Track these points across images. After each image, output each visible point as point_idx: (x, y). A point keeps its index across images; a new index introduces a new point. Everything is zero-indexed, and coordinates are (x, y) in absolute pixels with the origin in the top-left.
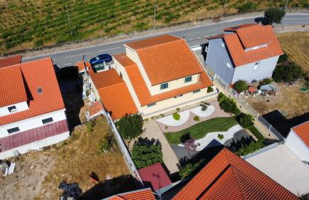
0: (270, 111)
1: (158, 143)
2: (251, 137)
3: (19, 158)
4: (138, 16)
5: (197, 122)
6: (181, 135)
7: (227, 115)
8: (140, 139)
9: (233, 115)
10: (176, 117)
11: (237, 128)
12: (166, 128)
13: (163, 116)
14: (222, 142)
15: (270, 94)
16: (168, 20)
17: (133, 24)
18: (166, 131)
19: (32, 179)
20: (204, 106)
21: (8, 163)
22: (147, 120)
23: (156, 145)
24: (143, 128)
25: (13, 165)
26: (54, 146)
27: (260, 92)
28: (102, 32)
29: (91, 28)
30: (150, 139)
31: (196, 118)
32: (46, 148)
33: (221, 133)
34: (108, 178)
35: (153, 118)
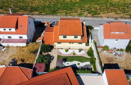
0: (114, 63)
1: (53, 58)
2: (91, 69)
3: (8, 47)
4: (82, 10)
5: (73, 55)
6: (63, 58)
7: (88, 57)
8: (48, 54)
9: (90, 58)
10: (67, 51)
11: (88, 63)
12: (60, 53)
13: (62, 49)
14: (78, 66)
15: (119, 56)
16: (93, 15)
17: (78, 13)
18: (59, 55)
19: (7, 55)
20: (80, 50)
21: (4, 47)
22: (55, 48)
23: (52, 58)
24: (52, 51)
26: (20, 47)
27: (114, 53)
28: (64, 14)
29: (61, 11)
30: (51, 55)
31: (74, 54)
32: (17, 47)
33: (79, 63)
34: (27, 63)
35: (58, 48)
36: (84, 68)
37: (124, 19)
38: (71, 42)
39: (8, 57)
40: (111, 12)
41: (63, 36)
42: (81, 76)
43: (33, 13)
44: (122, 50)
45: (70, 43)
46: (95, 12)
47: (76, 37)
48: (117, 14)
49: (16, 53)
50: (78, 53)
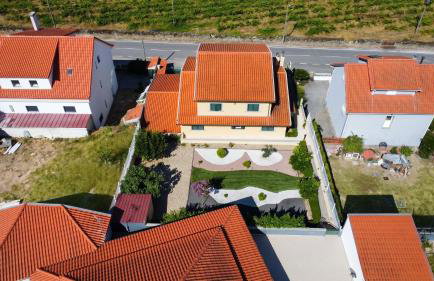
1: (178, 177)
2: (304, 213)
3: (28, 140)
4: (275, 18)
5: (245, 168)
6: (212, 177)
7: (293, 173)
8: (160, 164)
9: (302, 176)
10: (223, 153)
12: (201, 162)
13: (207, 146)
14: (260, 204)
15: (396, 170)
16: (312, 32)
17: (260, 27)
18: (197, 166)
19: (24, 166)
20: (268, 151)
21: (14, 142)
22: (184, 145)
23: (174, 178)
24: (172, 153)
25: (17, 145)
26: (67, 140)
27: (381, 162)
30: (171, 168)
31: (248, 163)
32: (59, 140)
33: (265, 192)
34: (92, 192)
35: (193, 145)
36: (278, 210)
37: (414, 46)
38: (237, 124)
39: (28, 173)
40: (373, 23)
41: (208, 104)
42: (270, 237)
43: (110, 27)
44: (406, 150)
45: (234, 127)
46: (317, 23)
47: (253, 108)
48: (393, 28)
49: (55, 160)
50: (259, 162)
